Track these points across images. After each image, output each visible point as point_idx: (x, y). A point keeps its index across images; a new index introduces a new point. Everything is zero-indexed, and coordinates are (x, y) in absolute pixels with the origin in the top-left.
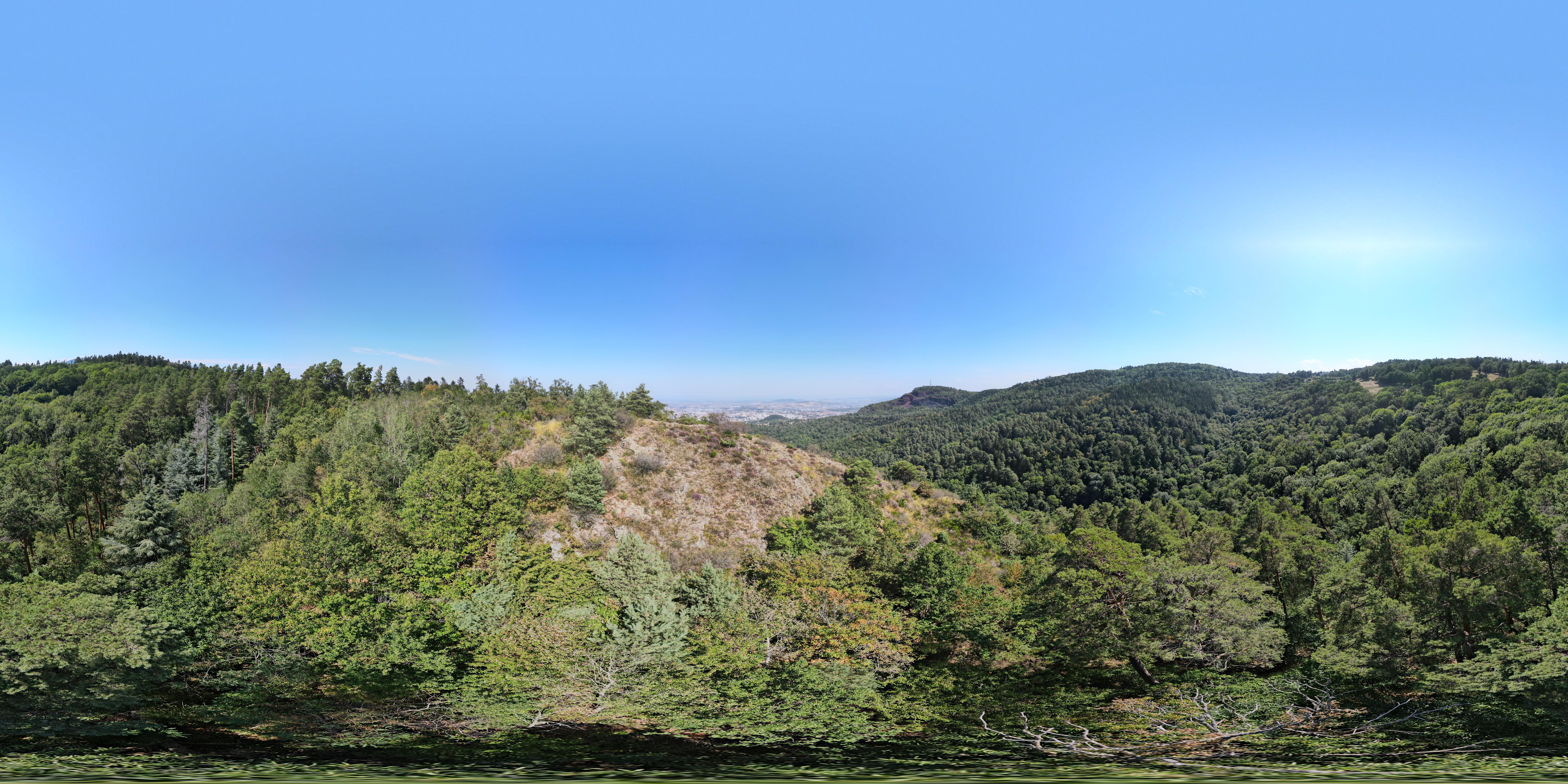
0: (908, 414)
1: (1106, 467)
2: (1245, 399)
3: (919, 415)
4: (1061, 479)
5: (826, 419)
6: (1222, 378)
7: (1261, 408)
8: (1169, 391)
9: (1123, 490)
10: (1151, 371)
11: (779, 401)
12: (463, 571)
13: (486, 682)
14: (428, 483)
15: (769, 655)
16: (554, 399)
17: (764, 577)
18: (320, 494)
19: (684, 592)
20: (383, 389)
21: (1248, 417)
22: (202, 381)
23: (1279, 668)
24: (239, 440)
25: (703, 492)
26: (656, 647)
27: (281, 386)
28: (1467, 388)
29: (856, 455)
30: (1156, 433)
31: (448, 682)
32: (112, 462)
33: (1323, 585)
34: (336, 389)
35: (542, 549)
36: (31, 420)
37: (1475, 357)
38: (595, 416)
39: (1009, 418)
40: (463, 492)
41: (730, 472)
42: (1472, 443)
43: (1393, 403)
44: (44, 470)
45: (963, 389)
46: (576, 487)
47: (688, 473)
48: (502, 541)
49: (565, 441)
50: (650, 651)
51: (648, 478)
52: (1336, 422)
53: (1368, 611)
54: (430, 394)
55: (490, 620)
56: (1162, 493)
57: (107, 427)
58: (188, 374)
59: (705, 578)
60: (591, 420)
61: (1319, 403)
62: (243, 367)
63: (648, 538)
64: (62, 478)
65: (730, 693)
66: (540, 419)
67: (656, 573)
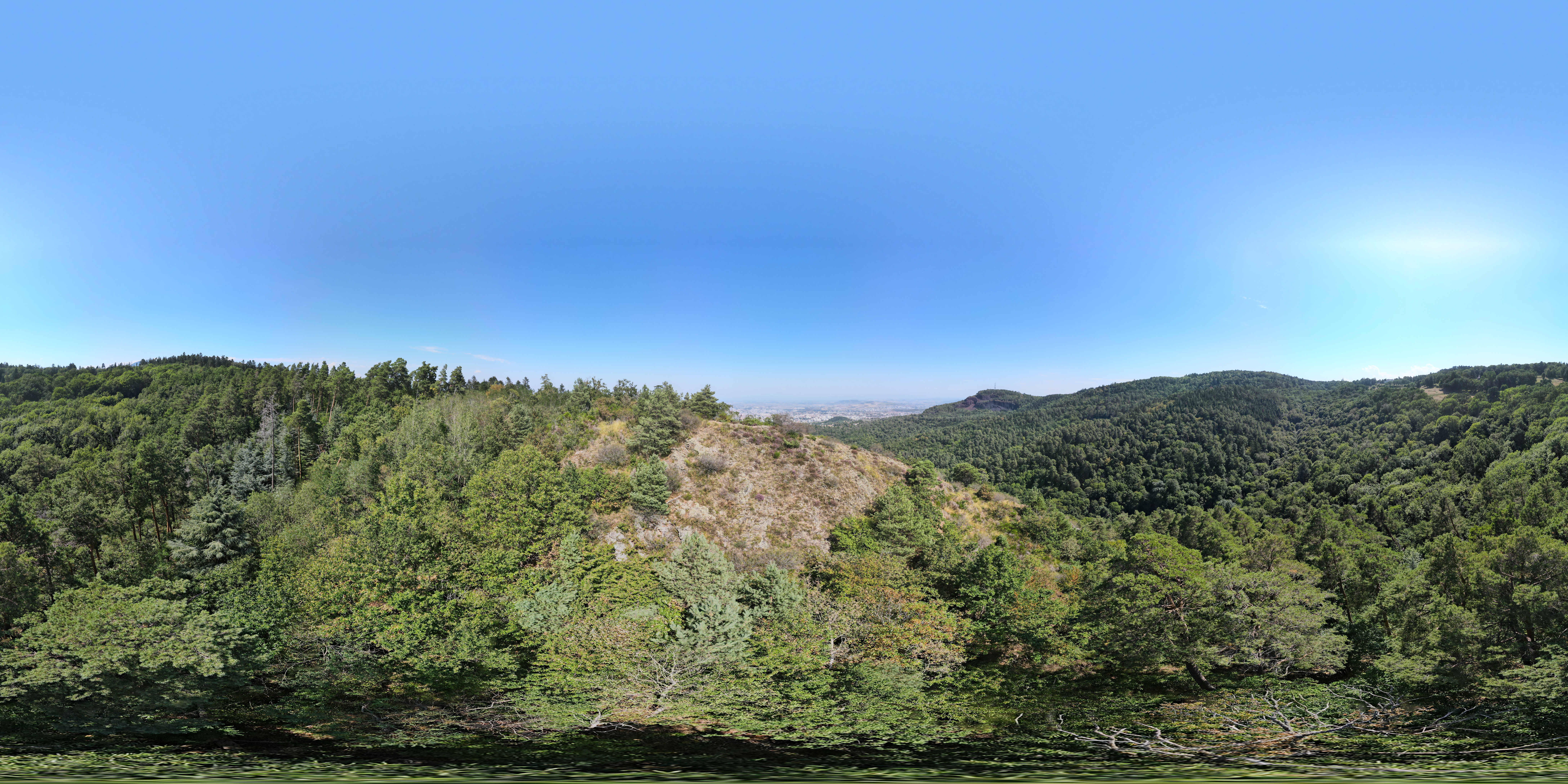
0: (972, 416)
1: (1169, 474)
2: (1310, 407)
3: (982, 418)
4: (1123, 485)
5: (890, 418)
6: (1287, 386)
7: (1326, 416)
8: (1234, 399)
9: (1186, 497)
10: (1216, 379)
11: (843, 402)
12: (527, 571)
13: (549, 681)
14: (492, 483)
15: (833, 656)
16: (619, 399)
17: (828, 578)
18: (385, 493)
19: (747, 592)
20: (448, 388)
21: (1313, 425)
22: (267, 380)
23: (1343, 675)
24: (305, 439)
25: (766, 493)
26: (720, 646)
27: (346, 384)
28: (1532, 394)
29: (918, 455)
30: (1220, 440)
31: (511, 680)
32: (177, 463)
33: (1387, 593)
34: (400, 388)
35: (605, 549)
36: (96, 424)
37: (1539, 362)
38: (659, 417)
39: (1073, 423)
40: (528, 491)
41: (793, 473)
42: (1537, 449)
43: (1458, 410)
44: (109, 473)
45: (1027, 393)
46: (640, 488)
47: (752, 474)
48: (566, 540)
49: (630, 441)
50: (715, 650)
51: (712, 478)
52: (1401, 429)
53: (1434, 618)
54: (494, 395)
55: (553, 619)
56: (1226, 501)
57: (172, 429)
58: (253, 373)
59: (768, 578)
60: (656, 421)
61: (1383, 411)
62: (308, 365)
63: (712, 539)
64: (128, 480)
65: (793, 695)
66: (604, 419)
67: (720, 573)
